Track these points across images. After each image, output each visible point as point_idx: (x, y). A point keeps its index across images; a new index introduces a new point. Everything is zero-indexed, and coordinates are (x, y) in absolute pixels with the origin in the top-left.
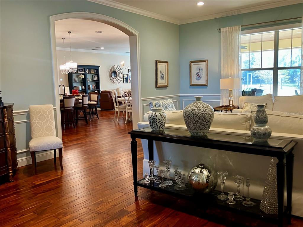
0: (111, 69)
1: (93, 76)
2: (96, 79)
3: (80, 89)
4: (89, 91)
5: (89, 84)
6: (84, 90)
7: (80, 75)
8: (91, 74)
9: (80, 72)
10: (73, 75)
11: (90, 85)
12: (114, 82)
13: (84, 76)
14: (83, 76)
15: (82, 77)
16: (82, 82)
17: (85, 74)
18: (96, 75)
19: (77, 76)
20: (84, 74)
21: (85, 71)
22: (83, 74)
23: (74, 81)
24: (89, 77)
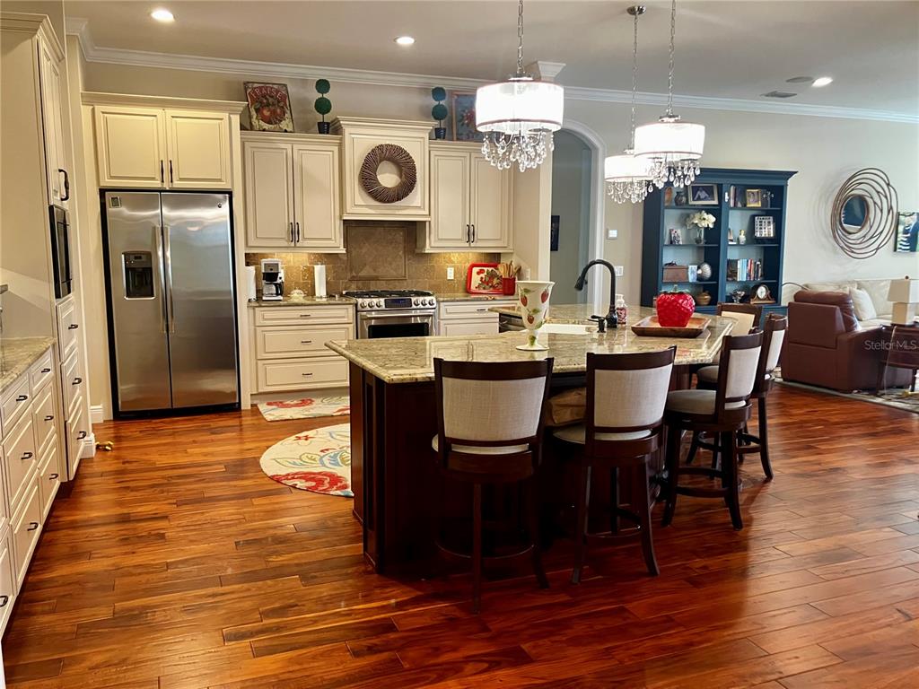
0: (844, 189)
1: (753, 218)
2: (766, 230)
3: (692, 278)
4: (730, 288)
5: (732, 254)
6: (710, 279)
7: (697, 215)
8: (745, 212)
9: (699, 199)
10: (667, 211)
11: (736, 261)
12: (849, 250)
13: (713, 219)
14: (710, 220)
15: (704, 224)
16: (702, 244)
17: (721, 210)
18: (768, 213)
19: (684, 220)
20: (716, 211)
21: (721, 198)
22: (710, 210)
23: (666, 242)
24: (736, 225)
